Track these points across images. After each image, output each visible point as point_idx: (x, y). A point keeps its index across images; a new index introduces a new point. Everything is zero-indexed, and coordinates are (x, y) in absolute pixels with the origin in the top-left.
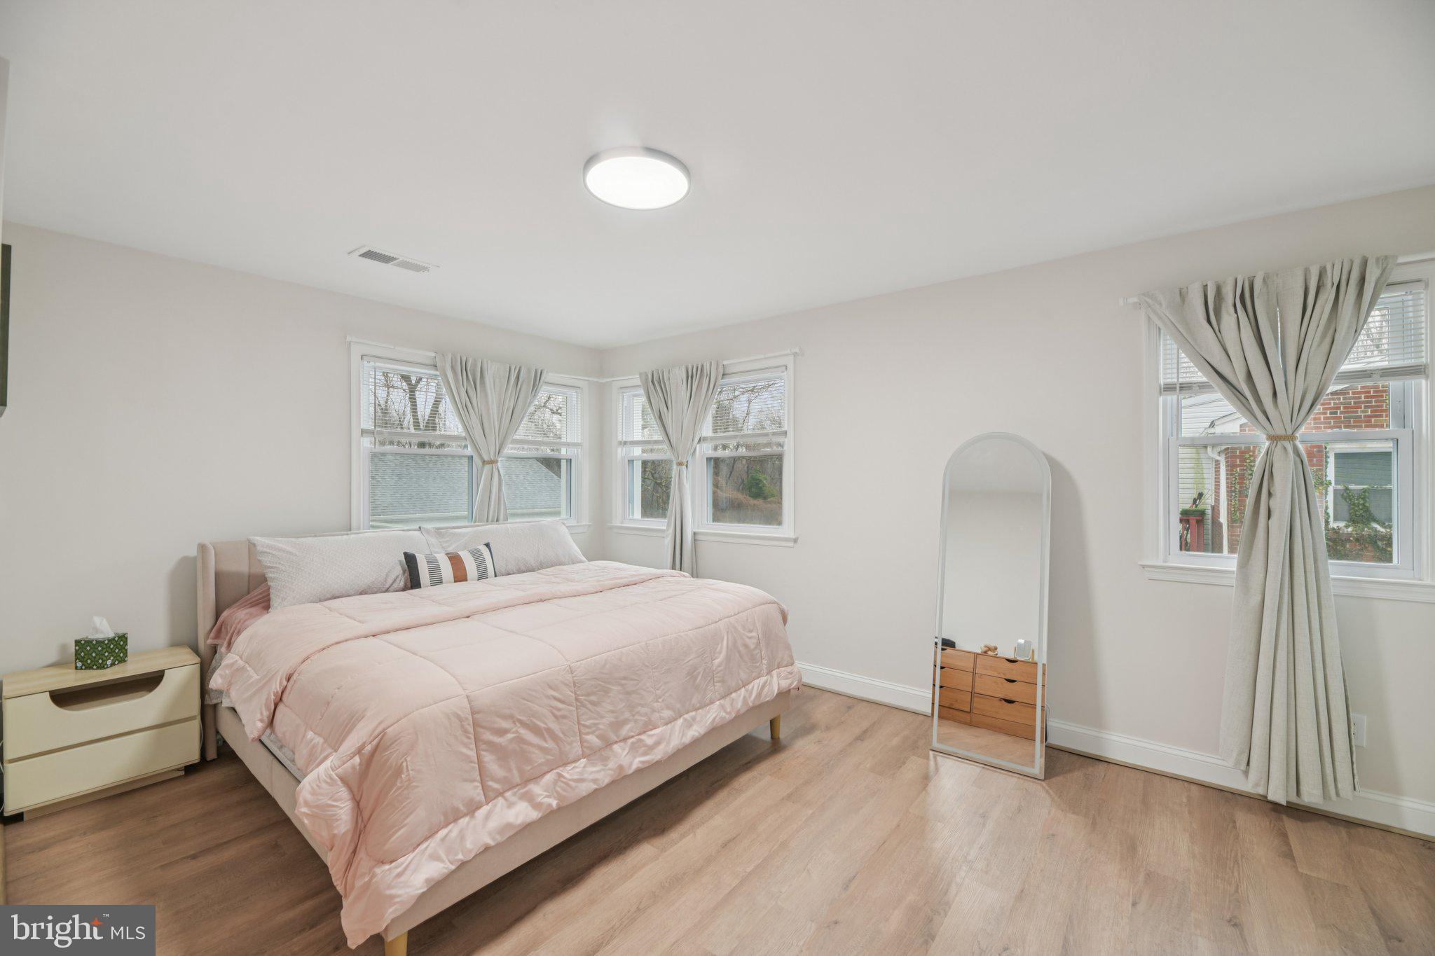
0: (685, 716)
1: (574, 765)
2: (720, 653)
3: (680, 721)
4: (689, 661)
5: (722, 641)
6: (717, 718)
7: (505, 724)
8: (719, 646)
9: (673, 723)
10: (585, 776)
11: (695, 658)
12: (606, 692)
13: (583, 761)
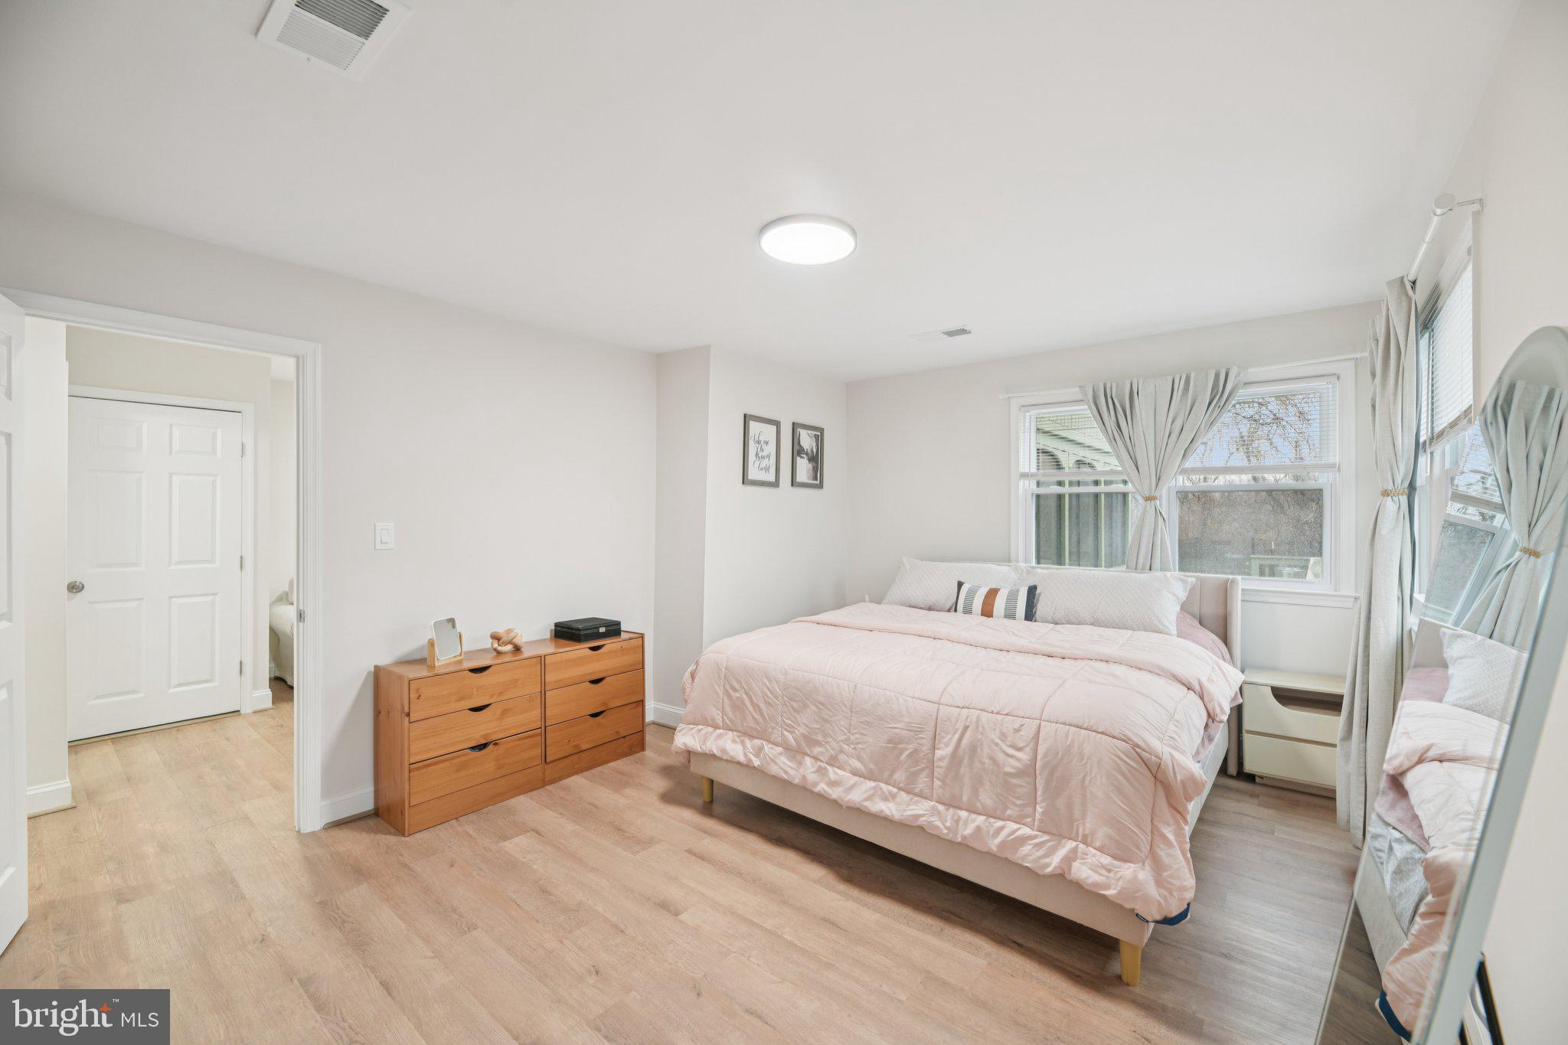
0: (882, 785)
1: (774, 746)
2: (947, 745)
3: (872, 784)
4: (895, 728)
5: (955, 733)
6: (924, 819)
7: (737, 686)
8: (949, 736)
9: (862, 779)
10: (778, 761)
11: (903, 729)
12: (806, 706)
13: (780, 749)
